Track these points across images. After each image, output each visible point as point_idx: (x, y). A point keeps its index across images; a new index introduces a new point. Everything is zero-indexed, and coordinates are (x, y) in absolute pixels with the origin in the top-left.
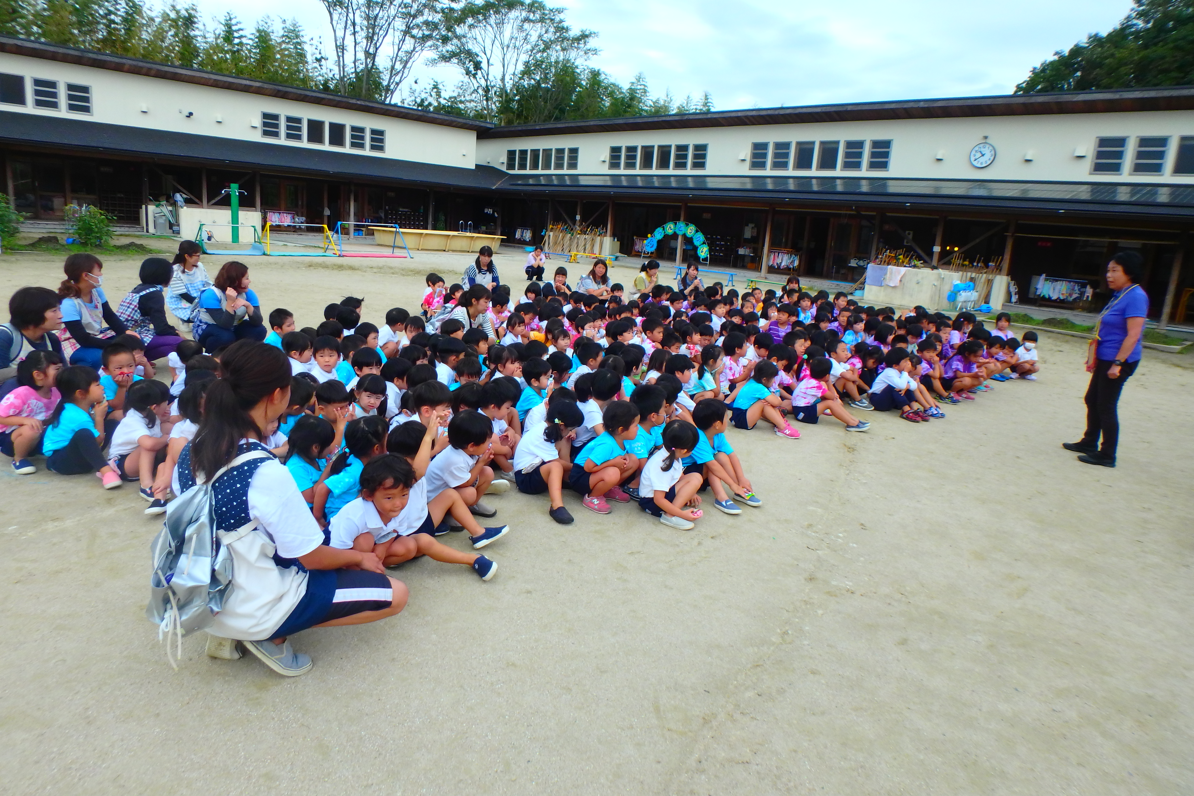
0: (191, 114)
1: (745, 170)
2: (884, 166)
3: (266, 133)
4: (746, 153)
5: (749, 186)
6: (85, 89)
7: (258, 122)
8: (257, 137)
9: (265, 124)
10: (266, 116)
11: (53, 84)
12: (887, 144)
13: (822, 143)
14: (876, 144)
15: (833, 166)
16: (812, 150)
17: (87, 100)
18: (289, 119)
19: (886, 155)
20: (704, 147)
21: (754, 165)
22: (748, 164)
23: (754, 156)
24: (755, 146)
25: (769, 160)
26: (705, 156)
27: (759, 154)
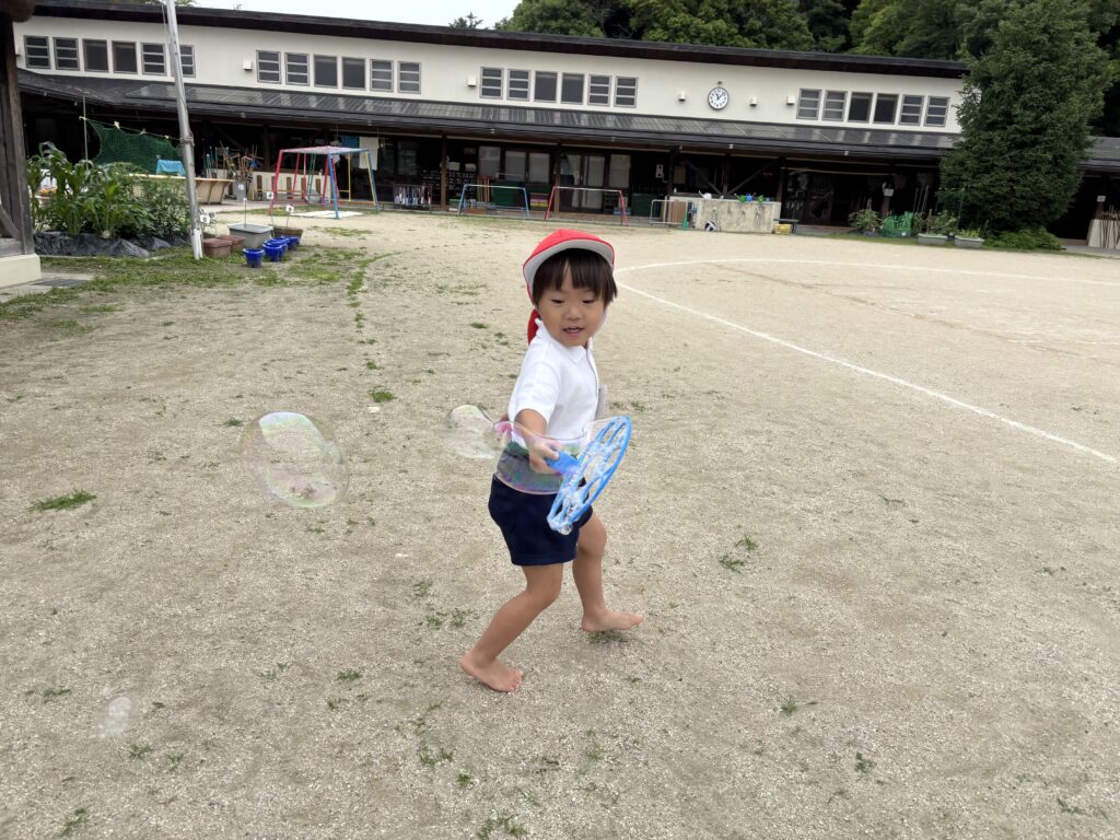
2: (631, 102)
4: (476, 77)
5: (479, 116)
12: (633, 82)
13: (565, 75)
14: (621, 81)
15: (579, 100)
16: (554, 82)
19: (632, 92)
20: (416, 67)
21: (485, 93)
22: (478, 91)
23: (485, 82)
24: (486, 72)
25: (505, 88)
26: (417, 78)
27: (490, 82)
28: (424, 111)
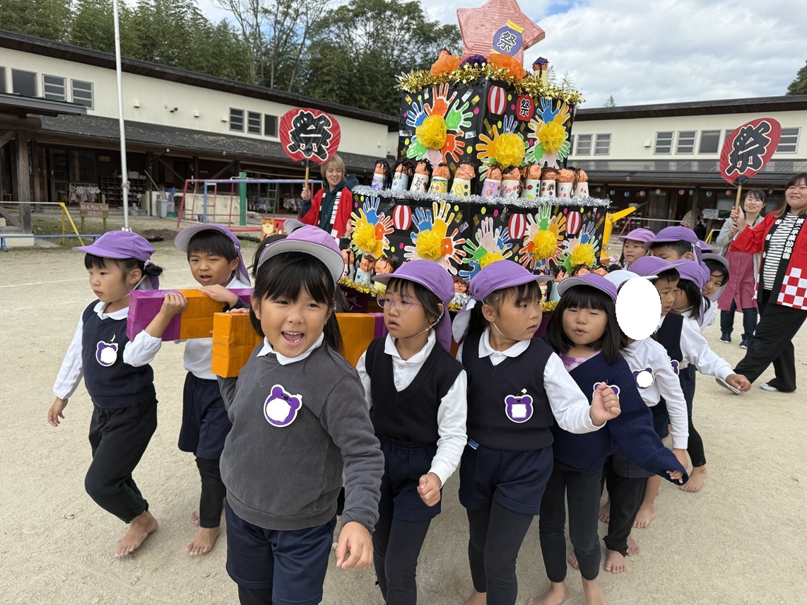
0: (176, 109)
1: (651, 155)
2: (792, 149)
3: (233, 127)
4: (651, 140)
5: (652, 169)
6: (88, 86)
7: (227, 117)
8: (226, 130)
9: (232, 119)
10: (233, 111)
11: (61, 81)
12: (795, 131)
13: (728, 131)
16: (717, 138)
17: (89, 95)
18: (251, 114)
20: (608, 136)
21: (658, 151)
22: (652, 150)
23: (659, 143)
24: (660, 135)
25: (674, 146)
26: (608, 144)
27: (663, 142)
28: (612, 167)
